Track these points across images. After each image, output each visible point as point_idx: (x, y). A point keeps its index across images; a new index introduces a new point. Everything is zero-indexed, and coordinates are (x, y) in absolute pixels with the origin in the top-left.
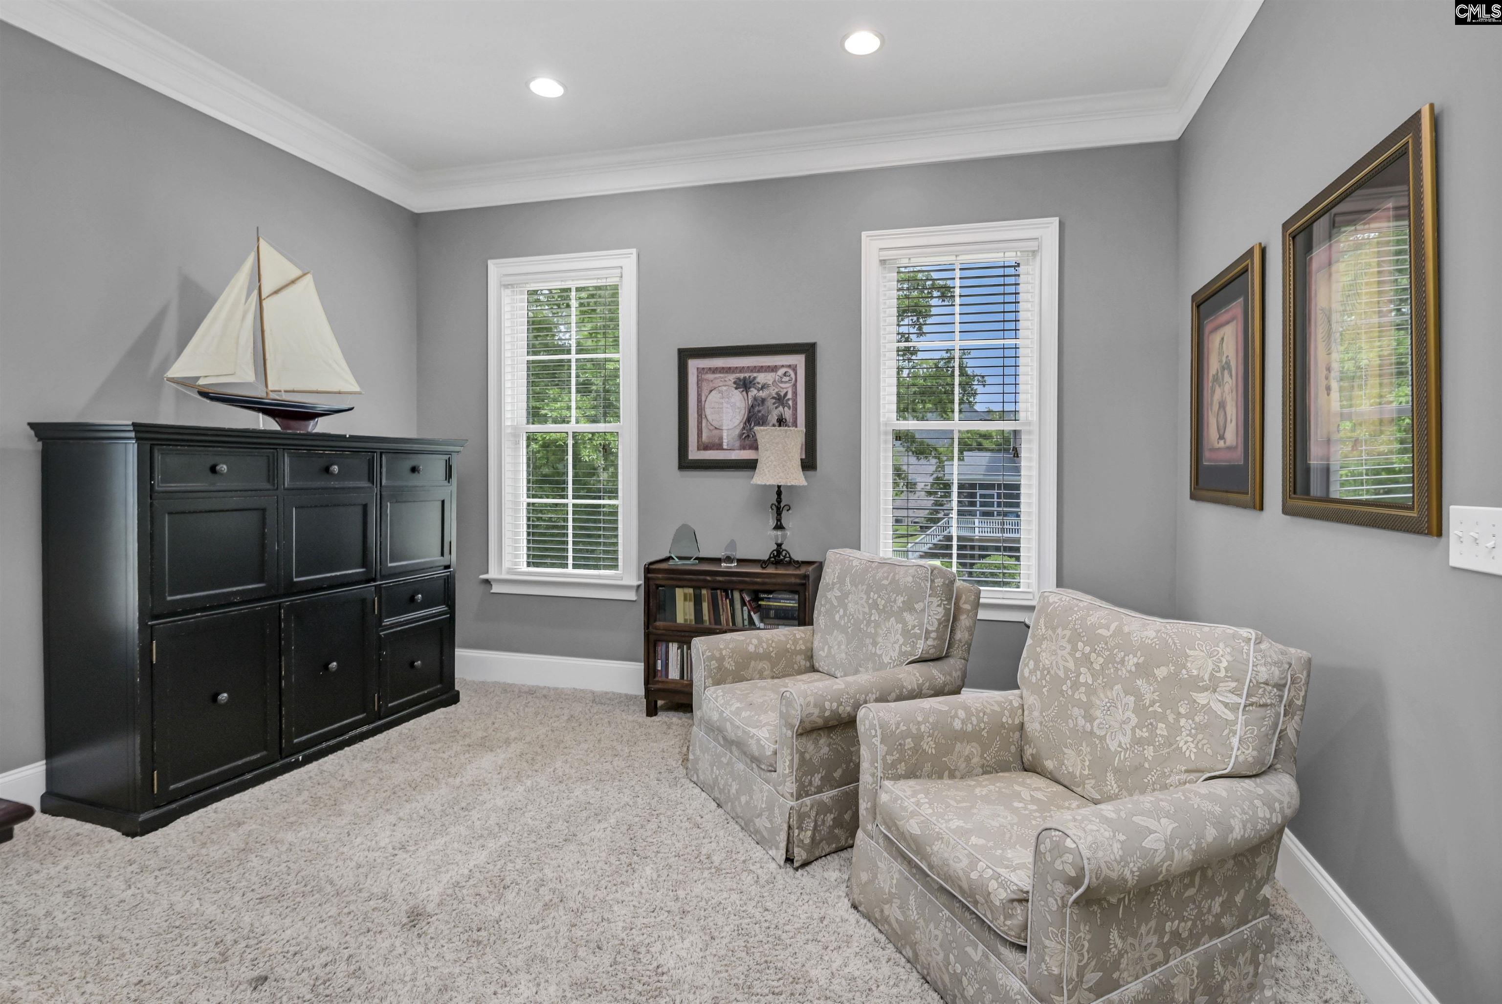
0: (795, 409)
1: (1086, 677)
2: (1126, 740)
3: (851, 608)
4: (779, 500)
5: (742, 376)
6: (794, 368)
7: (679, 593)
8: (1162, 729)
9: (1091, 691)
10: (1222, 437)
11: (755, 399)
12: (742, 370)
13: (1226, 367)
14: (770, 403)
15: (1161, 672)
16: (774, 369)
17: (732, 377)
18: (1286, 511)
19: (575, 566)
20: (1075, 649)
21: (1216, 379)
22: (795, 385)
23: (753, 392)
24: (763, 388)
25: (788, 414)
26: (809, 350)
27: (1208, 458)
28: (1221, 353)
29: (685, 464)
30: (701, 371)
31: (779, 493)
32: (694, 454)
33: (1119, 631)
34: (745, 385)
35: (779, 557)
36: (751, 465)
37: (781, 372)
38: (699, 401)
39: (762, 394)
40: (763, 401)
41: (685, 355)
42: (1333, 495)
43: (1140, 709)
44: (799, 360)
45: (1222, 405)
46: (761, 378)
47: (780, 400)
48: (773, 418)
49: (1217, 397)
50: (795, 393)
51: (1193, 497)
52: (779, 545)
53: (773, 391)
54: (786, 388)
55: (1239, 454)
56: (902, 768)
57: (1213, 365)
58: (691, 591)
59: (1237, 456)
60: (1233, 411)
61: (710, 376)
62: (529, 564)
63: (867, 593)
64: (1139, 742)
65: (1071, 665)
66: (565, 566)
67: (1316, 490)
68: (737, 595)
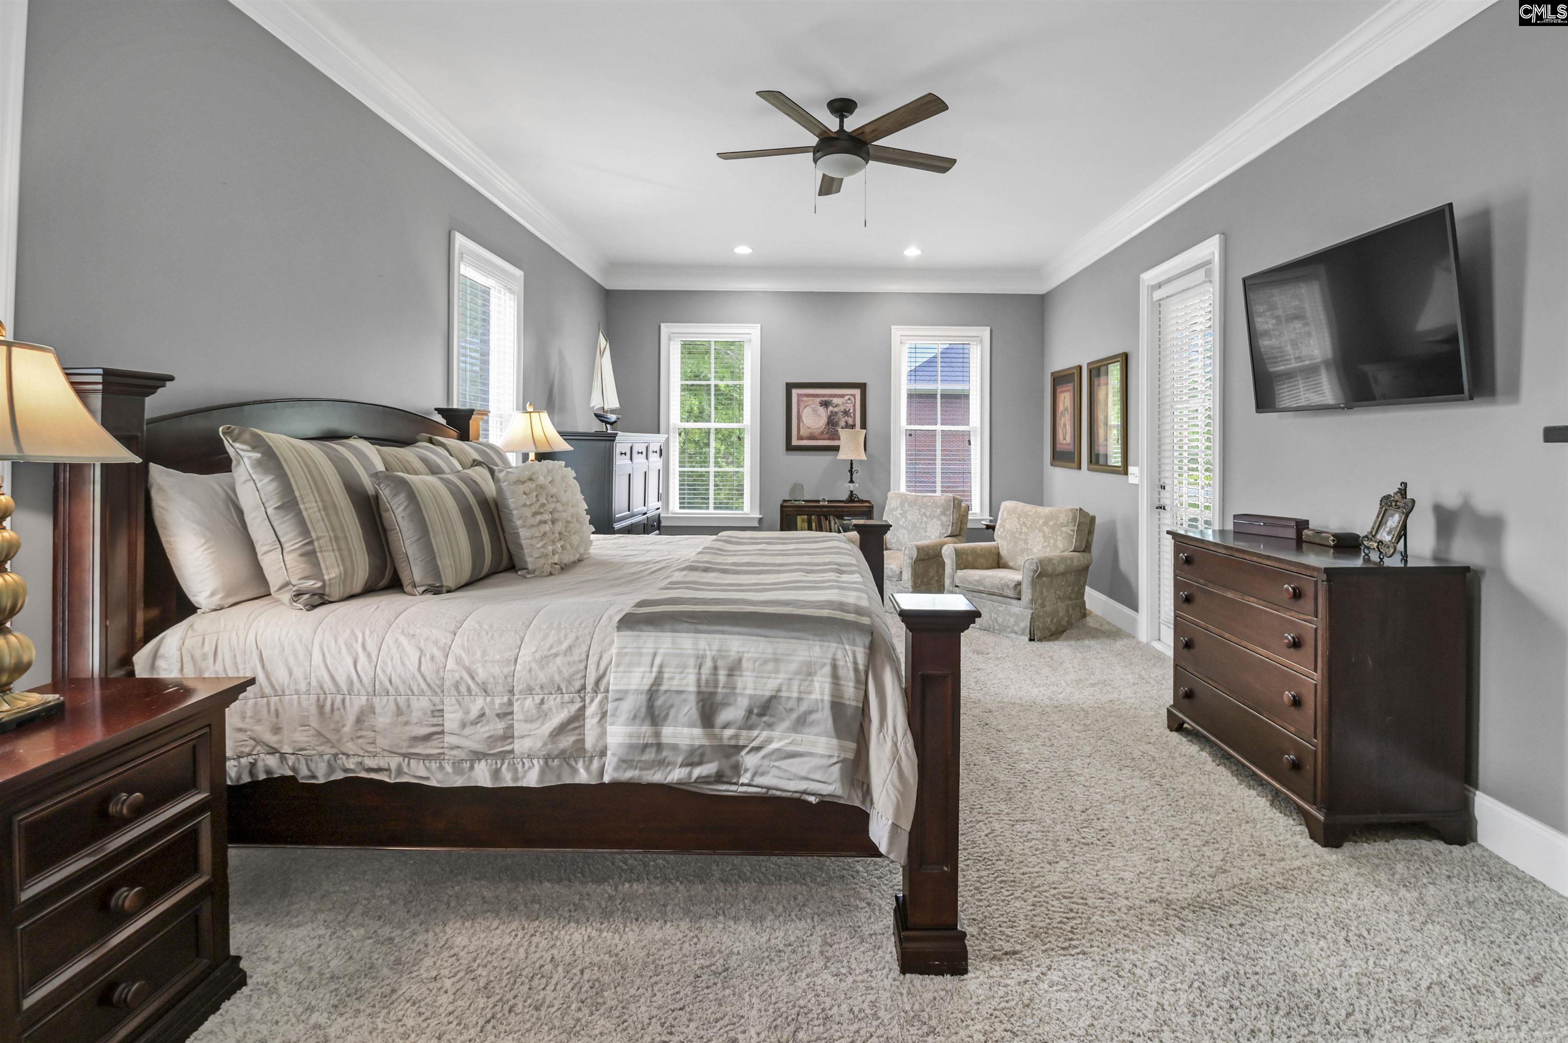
0: (855, 418)
1: (1025, 530)
2: (1039, 548)
3: (909, 517)
4: (852, 468)
5: (824, 399)
6: (854, 396)
7: (799, 518)
8: (1052, 541)
9: (1026, 534)
10: (1065, 439)
11: (832, 412)
12: (824, 396)
13: (1066, 409)
14: (840, 414)
15: (1051, 523)
16: (842, 396)
17: (818, 400)
18: (1089, 470)
19: (716, 508)
20: (1019, 520)
21: (1062, 413)
22: (854, 405)
23: (830, 408)
24: (837, 406)
25: (850, 421)
26: (862, 387)
27: (1059, 448)
28: (1064, 403)
29: (790, 448)
30: (799, 395)
31: (852, 464)
32: (795, 442)
33: (1036, 512)
34: (825, 404)
35: (852, 498)
36: (836, 449)
37: (846, 398)
38: (798, 412)
39: (836, 409)
40: (836, 413)
41: (790, 387)
42: (1109, 464)
43: (1045, 537)
44: (857, 392)
45: (1065, 425)
46: (836, 401)
47: (846, 413)
48: (843, 423)
49: (1062, 421)
50: (854, 410)
51: (1052, 465)
52: (852, 492)
53: (842, 408)
54: (850, 406)
55: (1072, 447)
56: (962, 566)
57: (1061, 408)
58: (806, 517)
59: (1070, 448)
60: (1069, 428)
61: (805, 399)
62: (681, 508)
63: (919, 510)
64: (1044, 547)
65: (1019, 526)
66: (708, 508)
67: (1102, 461)
68: (832, 518)
